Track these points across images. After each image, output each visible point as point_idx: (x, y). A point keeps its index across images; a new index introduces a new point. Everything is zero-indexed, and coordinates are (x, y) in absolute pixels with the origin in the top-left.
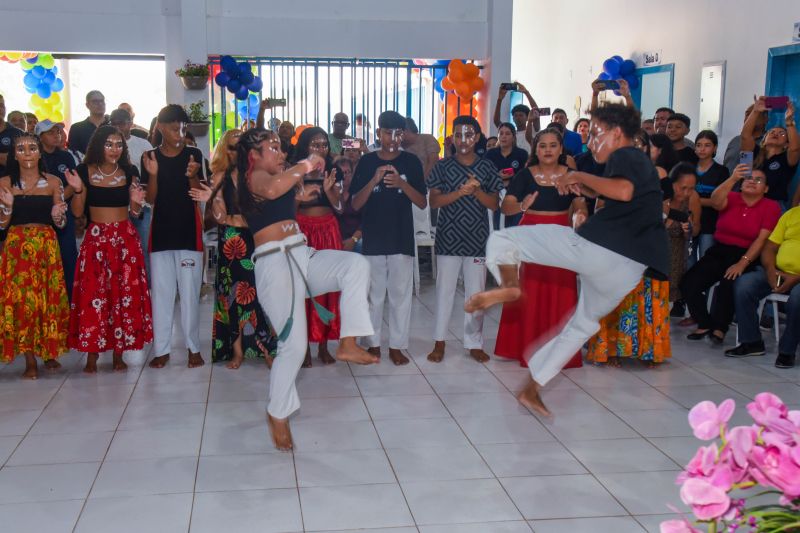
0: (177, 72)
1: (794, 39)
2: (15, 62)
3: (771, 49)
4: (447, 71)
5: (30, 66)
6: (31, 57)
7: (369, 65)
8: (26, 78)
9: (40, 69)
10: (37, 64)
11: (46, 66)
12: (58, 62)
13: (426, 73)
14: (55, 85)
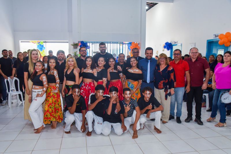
0: (71, 45)
1: (214, 38)
2: (35, 43)
3: (207, 40)
4: (131, 45)
5: (38, 44)
6: (38, 42)
7: (114, 43)
8: (38, 47)
9: (40, 45)
10: (40, 44)
11: (42, 44)
12: (44, 44)
13: (126, 45)
14: (43, 48)
